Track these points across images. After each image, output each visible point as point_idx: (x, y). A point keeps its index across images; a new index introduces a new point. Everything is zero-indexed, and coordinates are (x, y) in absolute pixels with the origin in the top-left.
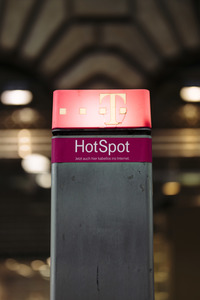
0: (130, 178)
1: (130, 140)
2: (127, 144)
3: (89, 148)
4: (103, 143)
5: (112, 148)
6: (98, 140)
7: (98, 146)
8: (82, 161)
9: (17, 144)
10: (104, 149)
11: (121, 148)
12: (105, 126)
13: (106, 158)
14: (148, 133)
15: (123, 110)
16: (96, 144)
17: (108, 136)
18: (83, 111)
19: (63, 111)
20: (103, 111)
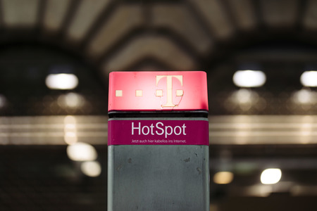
0: (187, 161)
1: (186, 123)
2: (184, 127)
3: (146, 130)
4: (160, 125)
5: (169, 130)
6: (155, 123)
7: (155, 129)
8: (139, 144)
9: (62, 131)
10: (160, 131)
11: (178, 130)
12: (162, 109)
13: (163, 141)
14: (205, 115)
15: (180, 93)
16: (152, 127)
17: (165, 119)
18: (139, 93)
19: (119, 93)
20: (159, 93)
